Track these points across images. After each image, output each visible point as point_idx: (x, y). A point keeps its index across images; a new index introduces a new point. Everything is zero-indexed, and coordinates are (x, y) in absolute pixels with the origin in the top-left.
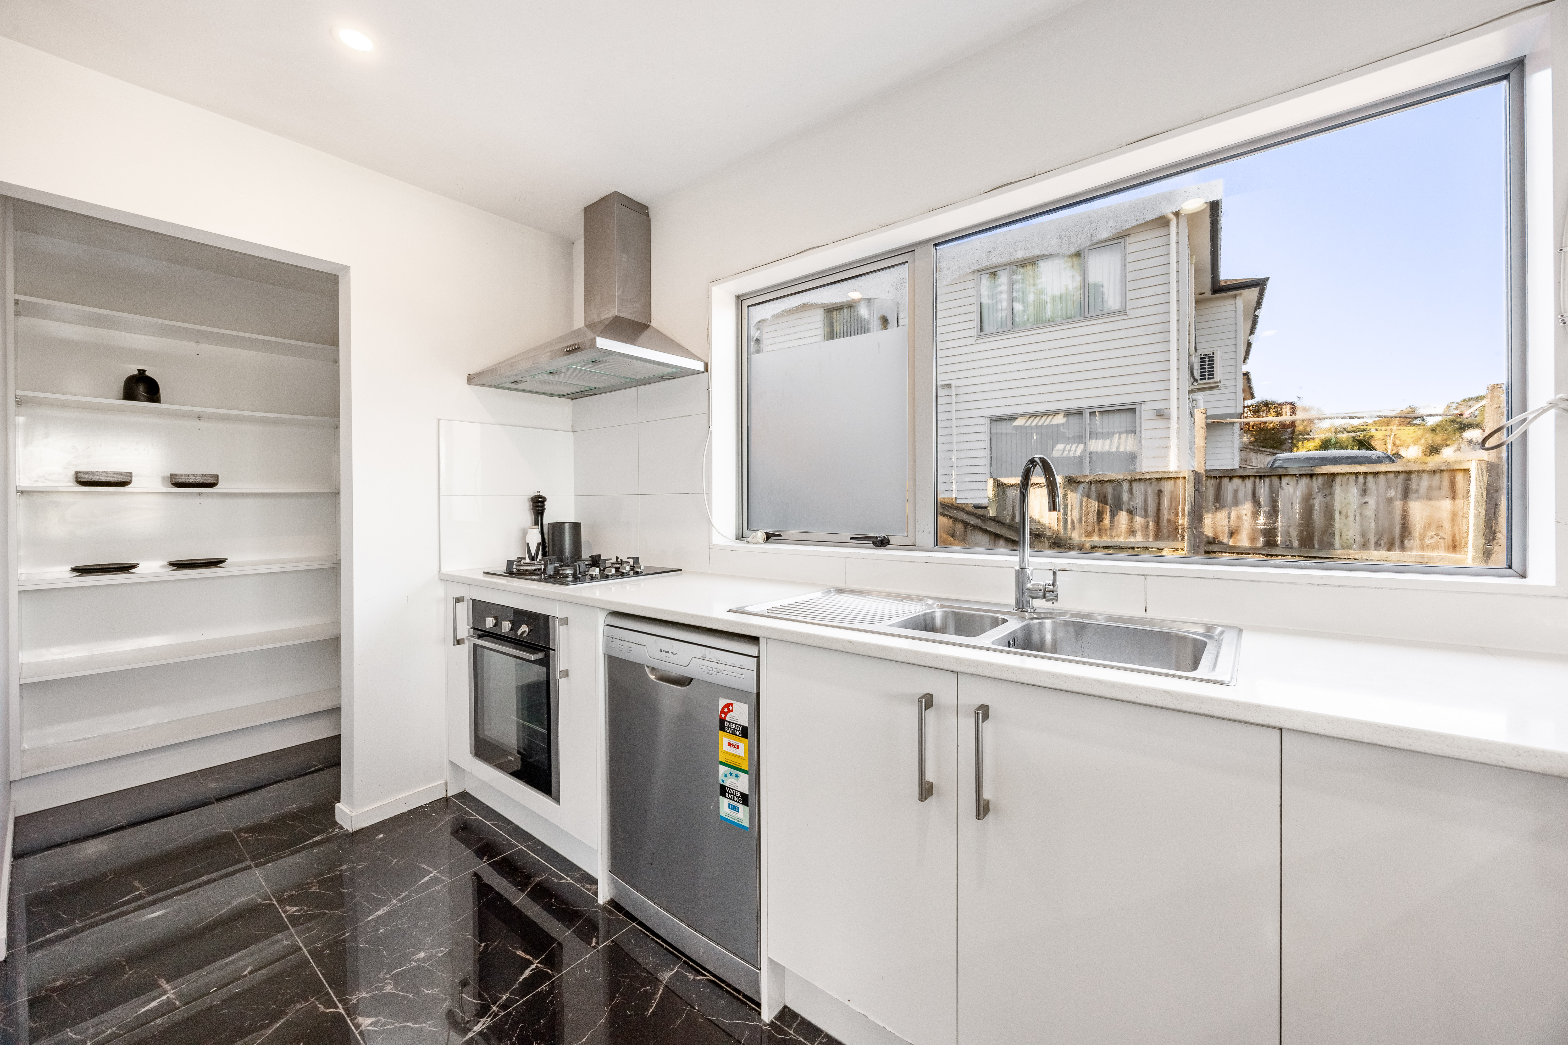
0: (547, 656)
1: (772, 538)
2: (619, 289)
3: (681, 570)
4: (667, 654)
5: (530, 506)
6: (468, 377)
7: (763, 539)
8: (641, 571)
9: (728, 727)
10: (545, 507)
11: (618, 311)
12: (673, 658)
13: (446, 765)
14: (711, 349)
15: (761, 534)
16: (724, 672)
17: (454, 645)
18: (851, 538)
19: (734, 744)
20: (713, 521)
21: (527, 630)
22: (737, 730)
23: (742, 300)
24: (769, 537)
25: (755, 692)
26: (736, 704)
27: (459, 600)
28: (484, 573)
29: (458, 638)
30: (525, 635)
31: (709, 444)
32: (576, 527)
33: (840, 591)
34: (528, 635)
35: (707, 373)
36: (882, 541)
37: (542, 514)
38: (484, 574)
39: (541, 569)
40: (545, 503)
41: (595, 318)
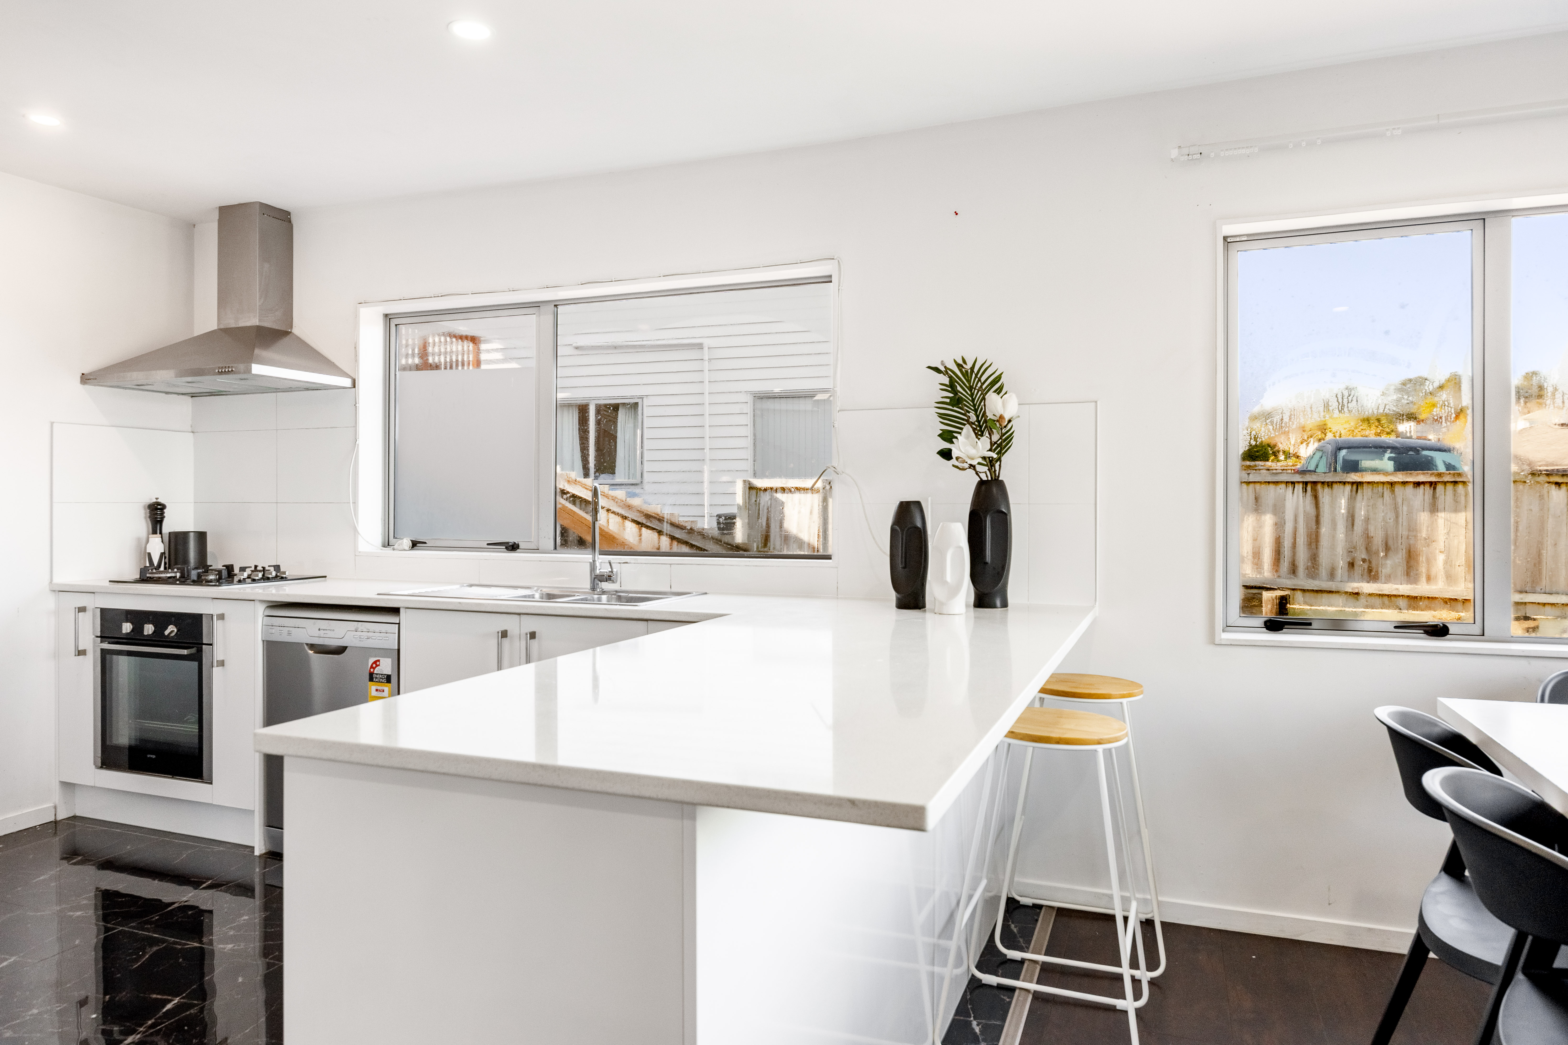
0: (200, 651)
1: (418, 545)
2: (260, 299)
3: (325, 577)
4: (325, 632)
5: (146, 513)
6: (81, 377)
7: (409, 546)
8: (286, 577)
9: (376, 678)
10: (165, 515)
11: (260, 321)
12: (330, 634)
13: (57, 787)
14: (358, 366)
15: (407, 541)
16: (373, 638)
17: (75, 655)
18: (488, 544)
19: (380, 689)
20: (359, 529)
21: (176, 630)
22: (382, 679)
23: (390, 319)
24: (414, 544)
25: (397, 648)
26: (382, 660)
27: (82, 609)
28: (110, 581)
29: (79, 649)
30: (173, 634)
31: (355, 458)
32: (202, 537)
33: (471, 586)
34: (175, 635)
35: (354, 389)
36: (513, 546)
37: (161, 522)
38: (111, 583)
39: (176, 577)
40: (165, 511)
41: (231, 323)
